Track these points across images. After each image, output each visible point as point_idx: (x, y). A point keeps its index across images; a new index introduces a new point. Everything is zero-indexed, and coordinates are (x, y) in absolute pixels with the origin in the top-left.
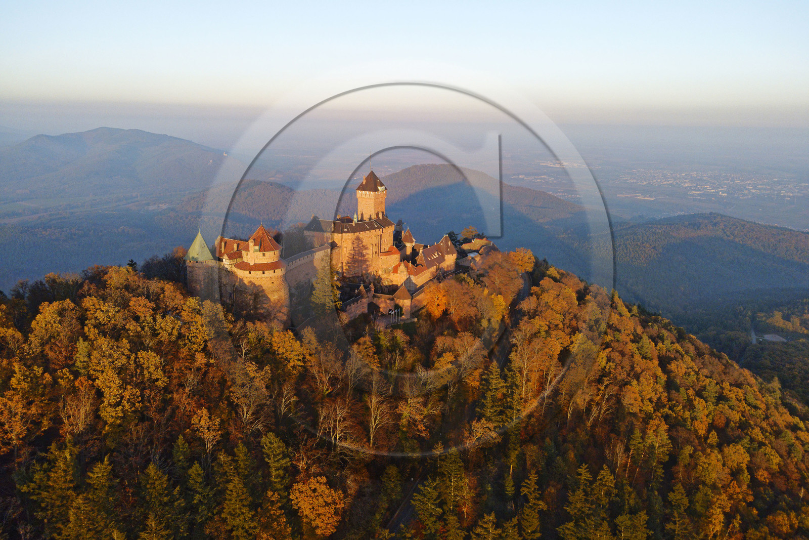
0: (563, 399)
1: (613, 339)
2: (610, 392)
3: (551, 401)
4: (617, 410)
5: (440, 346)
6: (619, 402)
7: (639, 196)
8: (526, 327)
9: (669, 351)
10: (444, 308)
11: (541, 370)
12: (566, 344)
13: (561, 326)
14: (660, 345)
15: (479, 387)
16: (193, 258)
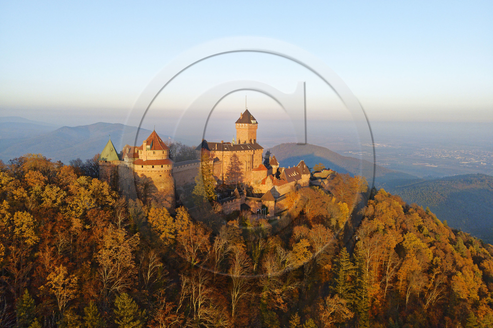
0: (401, 285)
1: (435, 240)
2: (440, 281)
3: (391, 285)
4: (448, 296)
5: (297, 235)
6: (449, 289)
7: (427, 165)
8: (366, 226)
9: (479, 253)
10: (301, 209)
11: (381, 260)
12: (399, 241)
13: (394, 227)
14: (471, 248)
15: (331, 270)
16: (103, 159)
